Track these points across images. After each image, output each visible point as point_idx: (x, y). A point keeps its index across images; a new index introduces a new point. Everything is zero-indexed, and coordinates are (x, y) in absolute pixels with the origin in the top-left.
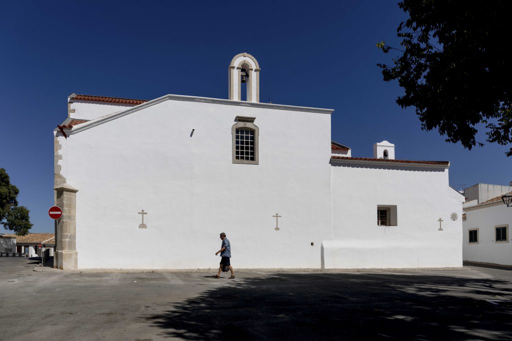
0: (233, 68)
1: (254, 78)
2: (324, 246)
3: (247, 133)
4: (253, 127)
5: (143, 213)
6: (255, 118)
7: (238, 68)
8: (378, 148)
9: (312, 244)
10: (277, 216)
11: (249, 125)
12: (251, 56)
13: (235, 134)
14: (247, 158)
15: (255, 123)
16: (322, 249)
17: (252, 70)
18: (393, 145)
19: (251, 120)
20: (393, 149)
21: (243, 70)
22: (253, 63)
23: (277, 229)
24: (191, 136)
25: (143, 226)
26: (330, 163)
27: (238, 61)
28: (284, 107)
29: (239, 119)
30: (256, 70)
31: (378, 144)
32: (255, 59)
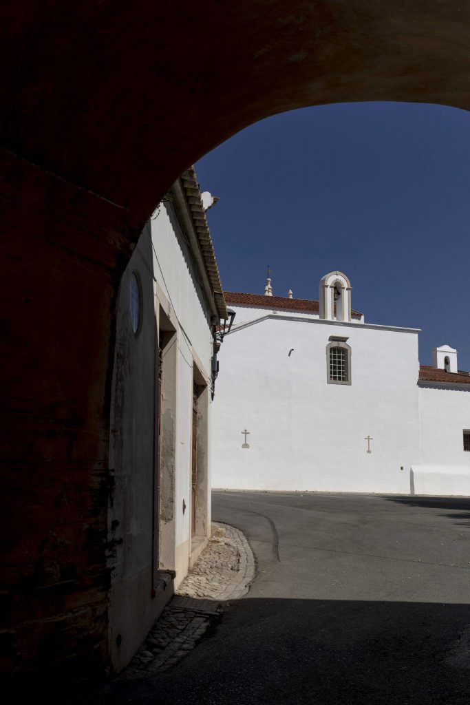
0: (327, 286)
1: (346, 295)
2: (414, 471)
3: (339, 353)
4: (346, 347)
5: (246, 433)
6: (347, 338)
7: (331, 287)
8: (438, 353)
9: (402, 468)
10: (369, 438)
11: (342, 345)
12: (343, 274)
13: (329, 354)
14: (340, 379)
15: (348, 342)
16: (412, 473)
17: (344, 288)
18: (455, 351)
19: (344, 340)
20: (456, 355)
21: (335, 288)
22: (345, 283)
23: (369, 452)
24: (289, 355)
25: (246, 446)
26: (418, 384)
27: (331, 279)
28: (374, 327)
29: (333, 339)
30: (348, 289)
31: (438, 349)
32: (346, 278)
